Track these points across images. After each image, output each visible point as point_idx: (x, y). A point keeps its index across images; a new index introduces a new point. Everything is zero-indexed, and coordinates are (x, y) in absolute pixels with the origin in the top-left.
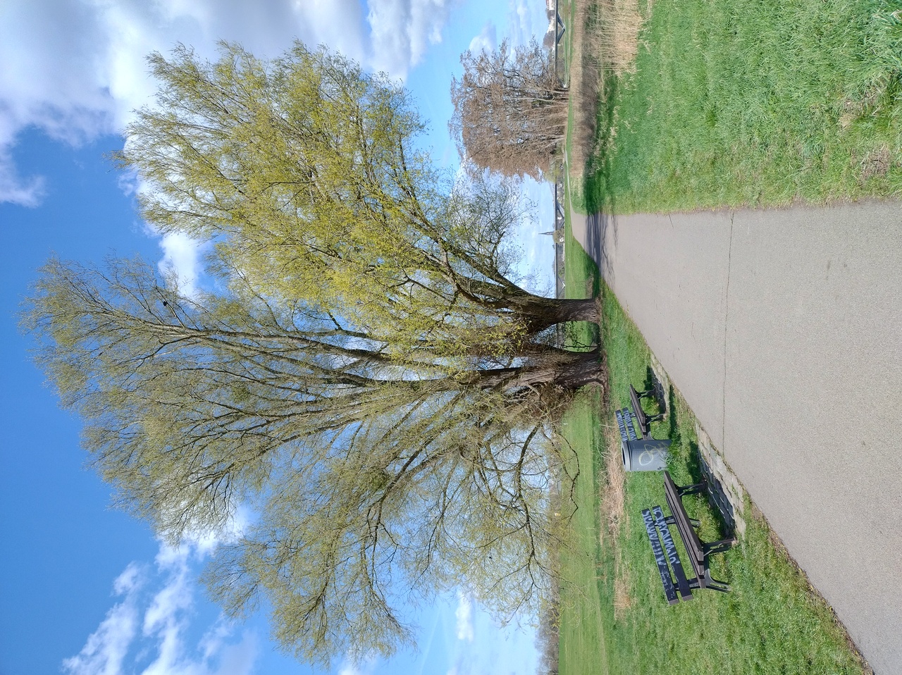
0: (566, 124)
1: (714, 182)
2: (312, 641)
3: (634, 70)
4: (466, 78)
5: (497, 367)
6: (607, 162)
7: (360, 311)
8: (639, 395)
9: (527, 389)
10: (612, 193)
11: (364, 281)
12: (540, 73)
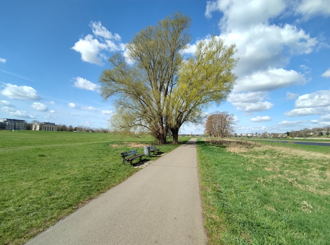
0: (217, 137)
1: (203, 165)
2: (104, 78)
3: (227, 151)
4: (228, 115)
5: (163, 120)
6: (208, 146)
7: (177, 90)
8: (158, 150)
9: (158, 127)
10: (201, 146)
11: (184, 91)
12: (228, 132)
